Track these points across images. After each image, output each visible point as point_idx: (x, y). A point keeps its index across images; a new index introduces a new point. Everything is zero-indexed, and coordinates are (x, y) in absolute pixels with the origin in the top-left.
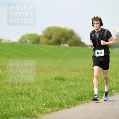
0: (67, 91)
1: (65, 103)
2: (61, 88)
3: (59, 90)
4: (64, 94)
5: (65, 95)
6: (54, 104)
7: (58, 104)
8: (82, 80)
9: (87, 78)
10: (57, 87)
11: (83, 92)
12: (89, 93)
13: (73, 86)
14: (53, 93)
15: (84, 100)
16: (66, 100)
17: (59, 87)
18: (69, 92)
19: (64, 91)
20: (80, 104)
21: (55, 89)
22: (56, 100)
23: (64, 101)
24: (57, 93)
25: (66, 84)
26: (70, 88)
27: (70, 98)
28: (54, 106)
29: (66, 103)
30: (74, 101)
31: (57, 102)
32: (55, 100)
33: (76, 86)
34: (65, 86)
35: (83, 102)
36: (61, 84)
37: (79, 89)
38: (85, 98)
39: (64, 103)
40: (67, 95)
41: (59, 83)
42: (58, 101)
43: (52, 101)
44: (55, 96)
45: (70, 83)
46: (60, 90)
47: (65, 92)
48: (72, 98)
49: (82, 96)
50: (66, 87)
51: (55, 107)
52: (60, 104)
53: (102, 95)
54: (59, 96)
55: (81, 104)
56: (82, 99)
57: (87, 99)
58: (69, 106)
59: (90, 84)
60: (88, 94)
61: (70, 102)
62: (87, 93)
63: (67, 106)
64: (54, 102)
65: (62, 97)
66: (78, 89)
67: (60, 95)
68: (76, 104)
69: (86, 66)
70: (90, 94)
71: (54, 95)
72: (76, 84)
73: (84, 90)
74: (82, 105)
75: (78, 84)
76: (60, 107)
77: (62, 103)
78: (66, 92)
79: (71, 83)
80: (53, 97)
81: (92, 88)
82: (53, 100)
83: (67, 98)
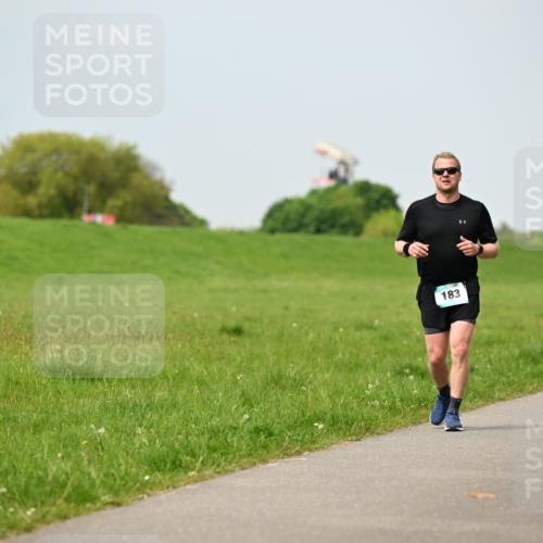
0: (106, 429)
1: (98, 482)
2: (80, 412)
3: (73, 425)
4: (92, 440)
5: (98, 445)
6: (48, 489)
7: (69, 489)
8: (174, 379)
9: (198, 369)
10: (61, 410)
11: (179, 434)
12: (207, 436)
13: (135, 405)
14: (46, 438)
15: (188, 469)
16: (105, 469)
17: (73, 410)
18: (117, 430)
19: (93, 426)
20: (168, 487)
21: (52, 419)
22: (56, 467)
23: (94, 474)
24: (62, 436)
25: (101, 396)
26: (123, 416)
27: (121, 461)
28: (50, 495)
29: (103, 482)
30: (138, 474)
31: (64, 476)
32: (54, 469)
33: (150, 406)
34: (98, 403)
35: (182, 476)
36: (79, 398)
37: (161, 417)
38: (189, 458)
39: (93, 485)
40: (106, 448)
41: (72, 393)
42: (67, 474)
43: (41, 473)
44: (52, 451)
45: (119, 393)
46: (78, 423)
47: (99, 434)
48: (131, 461)
49: (178, 452)
50: (105, 408)
51: (54, 504)
52: (77, 488)
53: (265, 447)
54: (70, 449)
55: (174, 487)
56: (178, 463)
57: (198, 464)
58: (116, 494)
59: (212, 397)
60: (203, 440)
61: (122, 479)
62: (198, 436)
63: (107, 498)
64: (50, 478)
65: (83, 454)
66: (156, 417)
67: (77, 446)
68: (151, 489)
69: (196, 315)
70: (213, 442)
71: (50, 446)
72: (148, 396)
73: (186, 421)
74: (175, 491)
75: (159, 394)
76: (75, 501)
77: (86, 484)
78: (102, 430)
79: (127, 393)
80: (42, 458)
81: (224, 414)
82: (45, 470)
83: (105, 458)
